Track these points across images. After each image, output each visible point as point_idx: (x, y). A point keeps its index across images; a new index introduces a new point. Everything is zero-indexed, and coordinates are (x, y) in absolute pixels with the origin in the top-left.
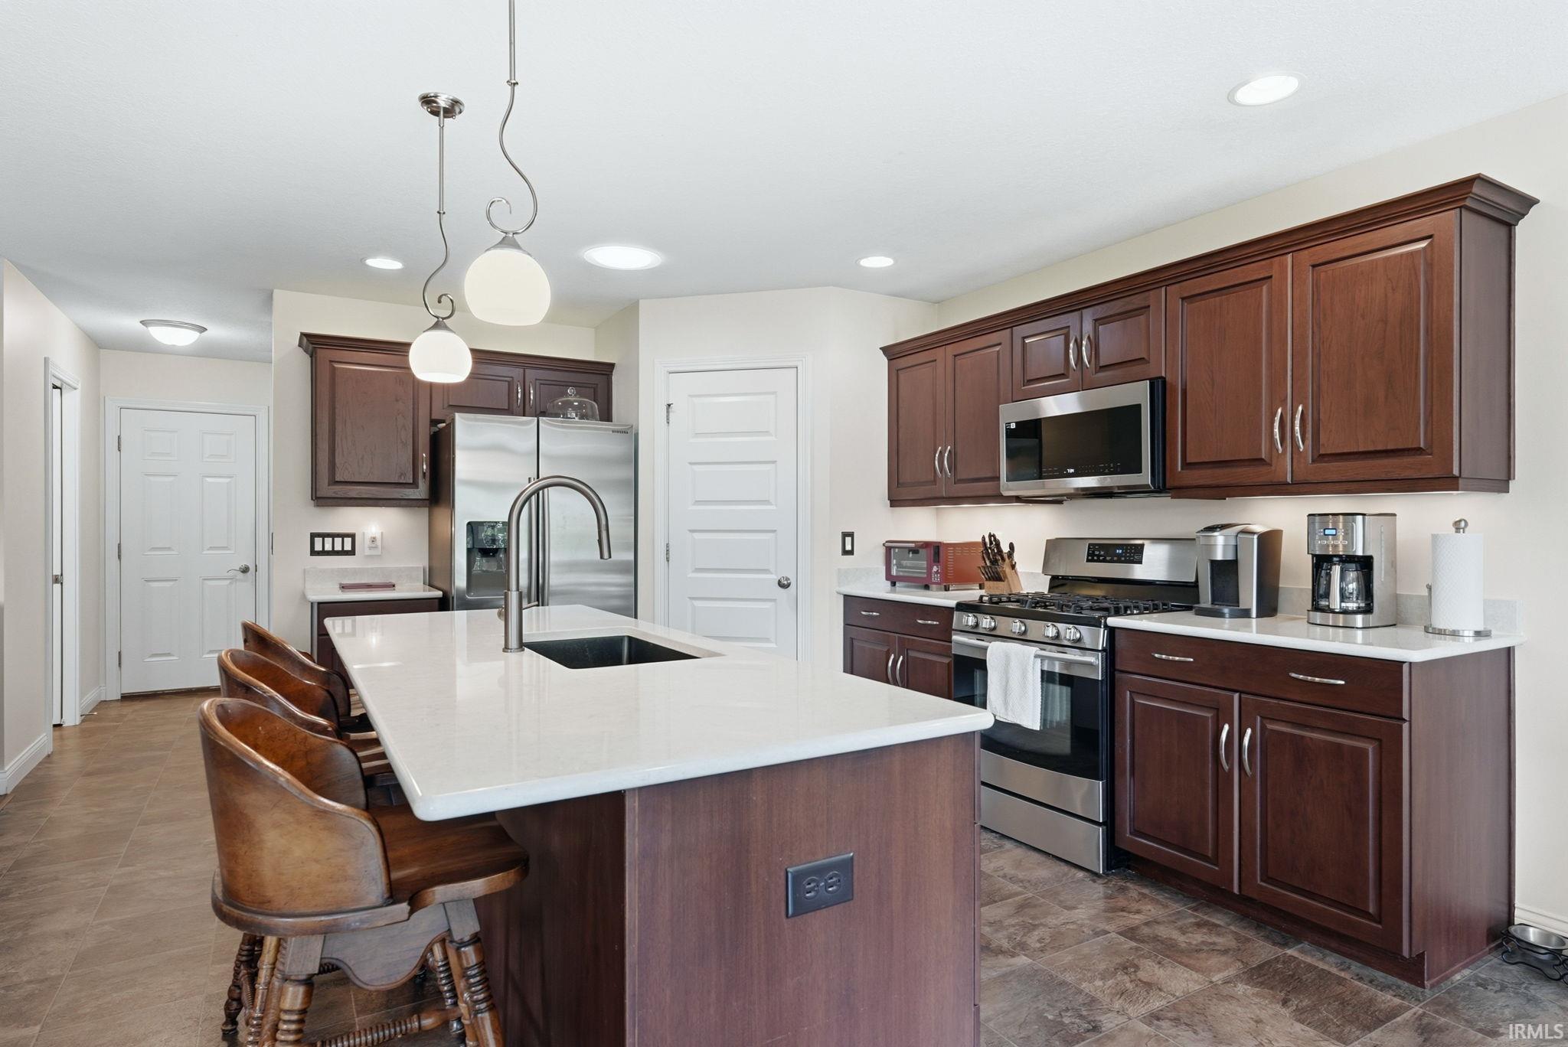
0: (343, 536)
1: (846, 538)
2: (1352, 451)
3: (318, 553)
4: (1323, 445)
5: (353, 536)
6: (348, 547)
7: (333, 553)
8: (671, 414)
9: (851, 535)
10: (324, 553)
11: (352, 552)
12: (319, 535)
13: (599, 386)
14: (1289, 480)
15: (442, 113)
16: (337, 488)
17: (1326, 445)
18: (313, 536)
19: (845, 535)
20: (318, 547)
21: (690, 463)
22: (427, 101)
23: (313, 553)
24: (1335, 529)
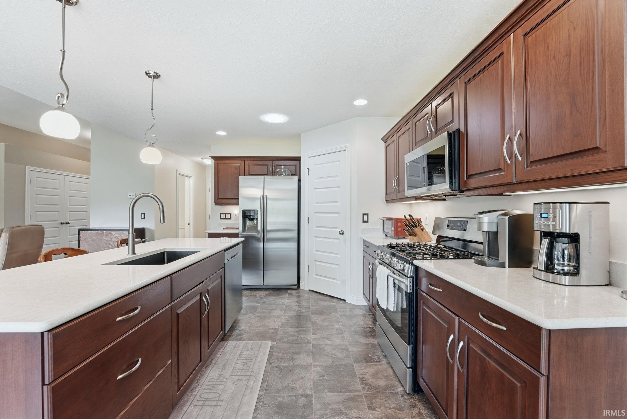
0: (228, 214)
1: (365, 216)
2: (550, 157)
3: (222, 219)
4: (532, 154)
5: (231, 214)
6: (229, 217)
7: (226, 219)
8: (309, 172)
9: (367, 215)
10: (223, 219)
11: (230, 219)
12: (222, 214)
13: (297, 165)
14: (514, 181)
15: (152, 77)
16: (220, 200)
17: (534, 154)
18: (221, 214)
19: (364, 215)
20: (222, 217)
21: (315, 189)
22: (147, 73)
23: (221, 219)
24: (548, 213)
